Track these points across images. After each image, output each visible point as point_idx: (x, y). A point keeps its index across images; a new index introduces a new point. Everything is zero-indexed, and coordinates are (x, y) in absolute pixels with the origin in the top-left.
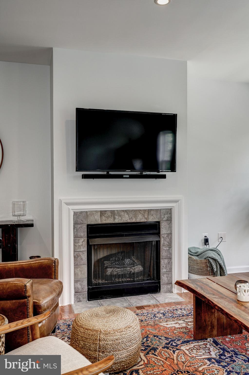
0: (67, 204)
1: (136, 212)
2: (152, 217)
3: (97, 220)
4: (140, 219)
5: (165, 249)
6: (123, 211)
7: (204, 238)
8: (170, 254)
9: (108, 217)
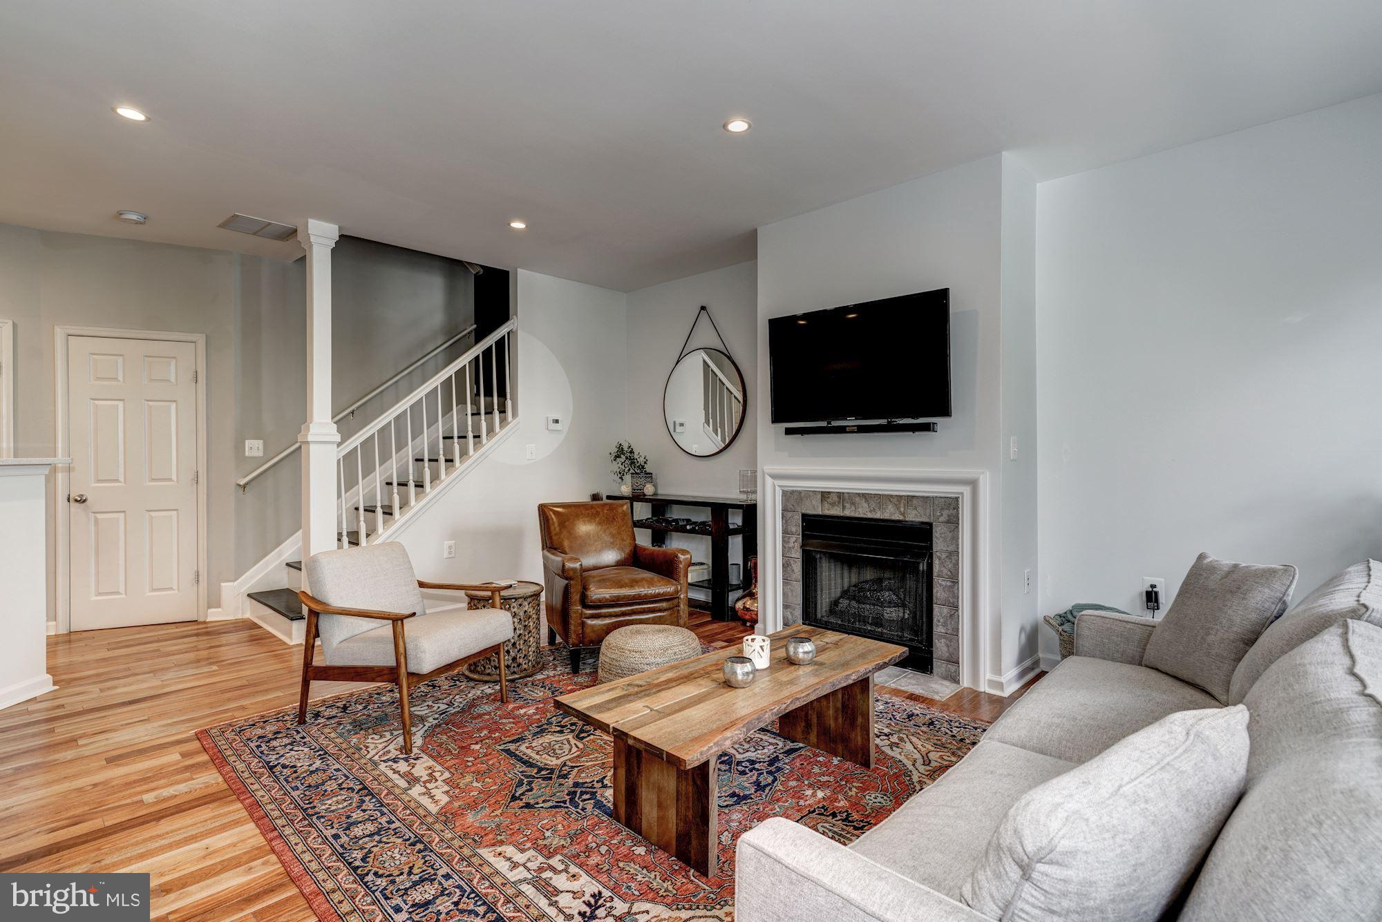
0: (774, 477)
2: (914, 512)
3: (816, 508)
4: (891, 514)
5: (943, 583)
6: (859, 494)
8: (954, 597)
9: (833, 504)
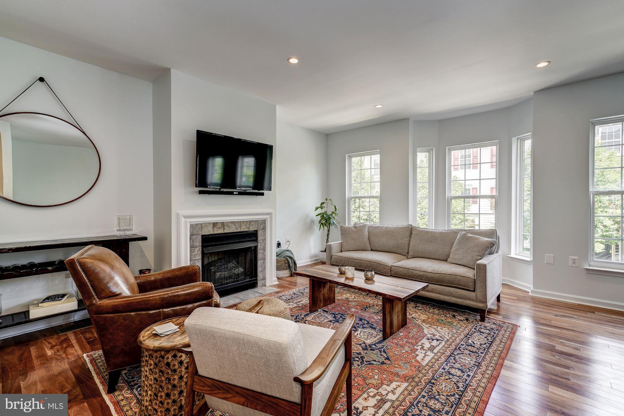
0: (185, 217)
1: (240, 223)
2: (252, 227)
3: (209, 231)
4: (244, 229)
5: (261, 252)
6: (231, 222)
7: (277, 242)
8: (264, 256)
9: (219, 228)
